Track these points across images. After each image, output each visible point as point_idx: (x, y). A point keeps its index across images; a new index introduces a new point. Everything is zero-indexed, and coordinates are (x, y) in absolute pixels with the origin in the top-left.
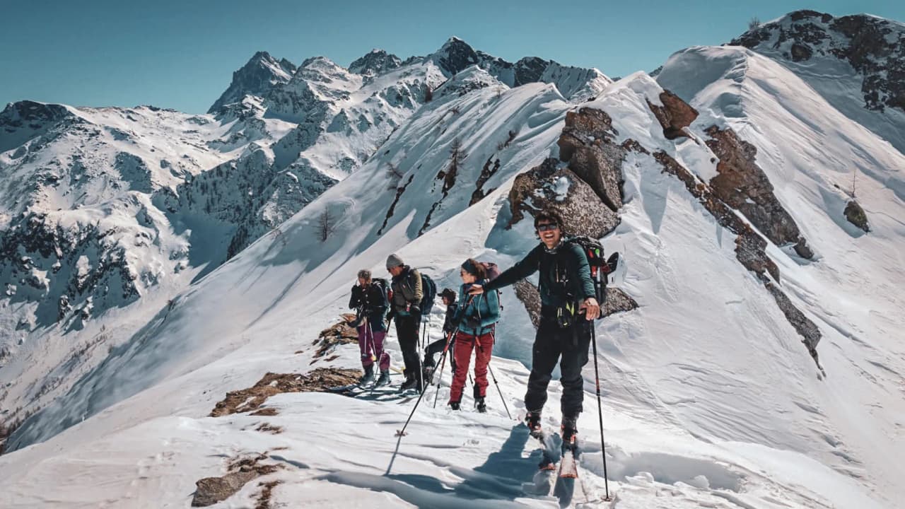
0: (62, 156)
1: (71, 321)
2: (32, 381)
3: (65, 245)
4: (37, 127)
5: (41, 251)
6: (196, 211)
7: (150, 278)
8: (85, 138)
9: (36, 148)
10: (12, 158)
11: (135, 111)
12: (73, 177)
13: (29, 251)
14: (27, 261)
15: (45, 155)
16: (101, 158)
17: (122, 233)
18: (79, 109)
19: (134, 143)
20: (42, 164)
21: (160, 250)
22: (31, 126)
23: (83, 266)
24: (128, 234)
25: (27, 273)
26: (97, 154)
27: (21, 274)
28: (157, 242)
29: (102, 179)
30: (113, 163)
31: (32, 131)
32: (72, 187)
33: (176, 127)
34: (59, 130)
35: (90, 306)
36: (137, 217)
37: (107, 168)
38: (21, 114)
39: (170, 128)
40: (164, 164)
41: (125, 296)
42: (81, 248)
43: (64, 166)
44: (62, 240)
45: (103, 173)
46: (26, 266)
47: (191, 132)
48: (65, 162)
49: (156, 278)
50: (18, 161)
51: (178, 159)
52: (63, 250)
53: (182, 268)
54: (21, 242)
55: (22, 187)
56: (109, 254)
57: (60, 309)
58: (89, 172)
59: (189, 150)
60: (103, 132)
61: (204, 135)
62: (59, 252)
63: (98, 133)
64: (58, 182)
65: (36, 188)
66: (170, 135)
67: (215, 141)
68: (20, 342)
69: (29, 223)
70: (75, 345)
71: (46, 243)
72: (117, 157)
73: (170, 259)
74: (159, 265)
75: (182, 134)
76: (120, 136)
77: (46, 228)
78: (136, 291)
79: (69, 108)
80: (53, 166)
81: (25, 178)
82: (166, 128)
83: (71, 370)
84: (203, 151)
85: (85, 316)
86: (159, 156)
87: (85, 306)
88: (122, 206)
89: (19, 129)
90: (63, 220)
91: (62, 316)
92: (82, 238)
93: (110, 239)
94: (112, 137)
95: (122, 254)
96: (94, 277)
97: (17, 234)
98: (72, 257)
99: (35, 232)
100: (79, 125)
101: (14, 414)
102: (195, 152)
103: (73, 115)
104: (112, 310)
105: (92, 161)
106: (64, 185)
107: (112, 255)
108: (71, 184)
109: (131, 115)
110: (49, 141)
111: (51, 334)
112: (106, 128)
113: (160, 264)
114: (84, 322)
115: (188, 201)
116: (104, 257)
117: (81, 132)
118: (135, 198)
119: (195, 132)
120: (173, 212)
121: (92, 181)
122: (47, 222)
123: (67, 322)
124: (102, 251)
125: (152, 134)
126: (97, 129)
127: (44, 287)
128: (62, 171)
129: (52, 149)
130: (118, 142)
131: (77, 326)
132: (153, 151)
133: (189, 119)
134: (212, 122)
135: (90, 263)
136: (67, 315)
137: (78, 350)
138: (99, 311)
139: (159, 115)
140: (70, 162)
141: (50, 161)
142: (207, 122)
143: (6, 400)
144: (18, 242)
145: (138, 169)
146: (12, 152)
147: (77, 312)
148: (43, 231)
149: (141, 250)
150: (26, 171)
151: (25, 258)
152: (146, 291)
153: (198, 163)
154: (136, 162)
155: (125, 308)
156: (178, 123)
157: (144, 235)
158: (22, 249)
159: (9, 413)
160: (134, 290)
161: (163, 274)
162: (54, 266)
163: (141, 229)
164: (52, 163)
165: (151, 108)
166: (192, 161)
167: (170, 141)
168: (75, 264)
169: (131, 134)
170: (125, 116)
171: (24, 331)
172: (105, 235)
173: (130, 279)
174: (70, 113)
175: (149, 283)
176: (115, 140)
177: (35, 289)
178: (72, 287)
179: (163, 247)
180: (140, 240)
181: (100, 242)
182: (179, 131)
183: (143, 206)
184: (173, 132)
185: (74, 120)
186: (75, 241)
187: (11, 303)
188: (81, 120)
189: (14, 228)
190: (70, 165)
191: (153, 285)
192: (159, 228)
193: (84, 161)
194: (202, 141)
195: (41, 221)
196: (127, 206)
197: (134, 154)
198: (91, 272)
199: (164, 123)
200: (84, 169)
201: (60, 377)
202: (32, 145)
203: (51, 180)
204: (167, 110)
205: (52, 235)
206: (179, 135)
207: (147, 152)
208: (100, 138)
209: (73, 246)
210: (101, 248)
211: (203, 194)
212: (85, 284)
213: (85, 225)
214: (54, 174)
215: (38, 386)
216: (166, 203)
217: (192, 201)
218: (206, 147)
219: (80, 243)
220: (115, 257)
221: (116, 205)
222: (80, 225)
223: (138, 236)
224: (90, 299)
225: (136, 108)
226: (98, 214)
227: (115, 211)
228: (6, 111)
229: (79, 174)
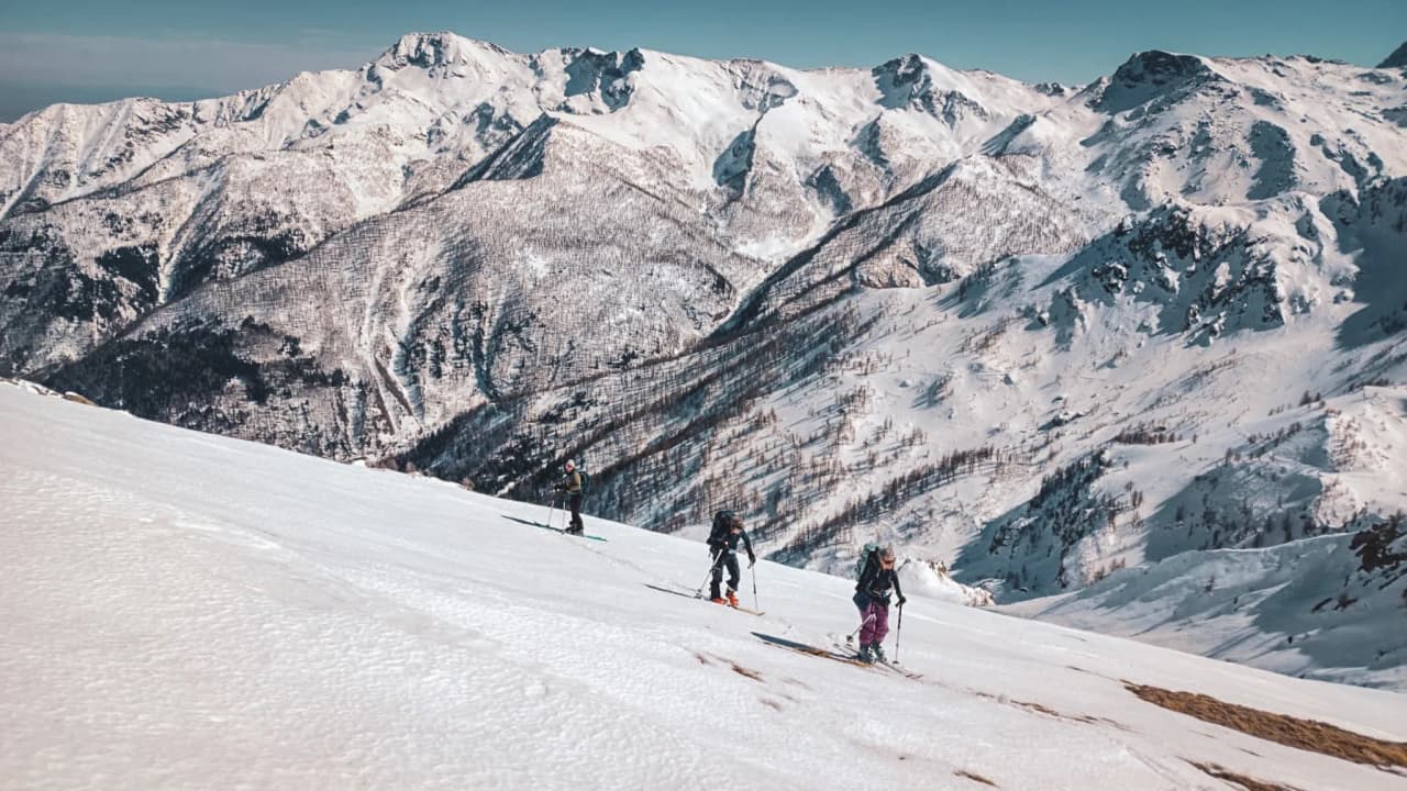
0: (1187, 122)
1: (1197, 335)
2: (1147, 389)
3: (1205, 247)
4: (1162, 82)
5: (1177, 250)
6: (1382, 226)
7: (1301, 304)
8: (1218, 100)
9: (1157, 109)
10: (1126, 119)
11: (1285, 63)
12: (1194, 147)
13: (1165, 248)
14: (1161, 259)
15: (1166, 118)
16: (1233, 128)
17: (1276, 243)
18: (1214, 60)
19: (1281, 109)
20: (1160, 129)
21: (1319, 270)
22: (1155, 82)
23: (1223, 274)
24: (1283, 246)
25: (1158, 272)
26: (1230, 121)
27: (1152, 272)
28: (1317, 260)
29: (1229, 154)
30: (1247, 134)
31: (1154, 88)
32: (1190, 161)
33: (1341, 87)
34: (1188, 89)
35: (1221, 321)
36: (1298, 225)
37: (1238, 141)
38: (1146, 67)
39: (1330, 88)
40: (1316, 140)
41: (1265, 319)
42: (1223, 254)
43: (1186, 135)
44: (1203, 241)
45: (1232, 146)
46: (1159, 264)
47: (1362, 94)
48: (1188, 129)
49: (1308, 305)
50: (1133, 123)
51: (1338, 135)
52: (1202, 251)
53: (1345, 299)
54: (1158, 237)
55: (1132, 156)
56: (1255, 265)
57: (1187, 318)
58: (1214, 144)
59: (1354, 121)
60: (1242, 93)
61: (1381, 99)
62: (1197, 254)
63: (1235, 94)
64: (1176, 153)
65: (1149, 158)
66: (1328, 97)
67: (1396, 110)
68: (1139, 345)
69: (1172, 218)
70: (1198, 362)
71: (1185, 242)
72: (1254, 127)
73: (1332, 284)
74: (1316, 289)
75: (1347, 97)
76: (1263, 98)
77: (1188, 225)
78: (1280, 317)
79: (1205, 61)
80: (1174, 134)
81: (1138, 146)
82: (1324, 88)
83: (1190, 390)
84: (1376, 123)
85: (1213, 332)
86: (1310, 129)
87: (1215, 321)
88: (1281, 210)
89: (1139, 85)
90: (1208, 218)
91: (1187, 327)
92: (1226, 242)
93: (1260, 249)
94: (1252, 100)
95: (1271, 268)
96: (1231, 289)
97: (1155, 227)
98: (1212, 261)
99: (1175, 228)
100: (1213, 83)
101: (1125, 419)
102: (1365, 124)
103: (1209, 70)
104: (1246, 331)
105: (1221, 130)
106: (1181, 157)
107: (1259, 268)
108: (1190, 156)
109: (1279, 68)
110: (1173, 102)
111: (1173, 343)
112: (1247, 88)
113: (1318, 290)
114: (1211, 339)
115: (1370, 213)
116: (1249, 268)
117: (1214, 92)
118: (1299, 200)
119: (1368, 94)
120: (1347, 224)
121: (1216, 156)
122: (1190, 219)
123: (1193, 334)
124: (1248, 261)
125: (1304, 95)
126: (1236, 89)
127: (1173, 290)
128: (1182, 140)
129: (1176, 113)
130: (1258, 107)
131: (1203, 342)
132: (1304, 121)
133: (1362, 76)
134: (1397, 81)
135: (1230, 272)
136: (1193, 327)
137: (1201, 369)
138: (1232, 328)
139: (1317, 68)
140: (1194, 129)
141: (1170, 126)
142: (1388, 80)
143: (1119, 401)
144: (1155, 237)
145: (1279, 144)
146: (1128, 113)
147: (1205, 326)
148: (1184, 228)
149: (1296, 268)
150: (1141, 137)
151: (1160, 255)
152: (1293, 318)
153: (1366, 142)
154: (1279, 136)
155: (1262, 333)
156: (1343, 79)
157: (1303, 249)
158: (1157, 243)
159: (1120, 416)
160: (1277, 315)
161: (1319, 301)
162: (1189, 269)
163: (1300, 241)
164: (1173, 129)
165: (1311, 60)
166: (1358, 139)
167: (1330, 107)
168: (1214, 271)
169: (1278, 97)
170: (1270, 69)
171: (1145, 335)
172: (1254, 243)
173: (1276, 301)
174: (1206, 68)
175: (1299, 310)
176: (1256, 104)
177: (1163, 291)
178: (1206, 297)
179: (1325, 268)
180: (1296, 254)
181: (1248, 250)
182: (1343, 92)
183: (1308, 211)
184: (1333, 93)
185: (1208, 77)
186: (1218, 244)
187: (1136, 301)
188: (1217, 77)
189: (1153, 221)
190: (1193, 133)
191: (1303, 312)
192: (1324, 243)
193: (1212, 130)
194: (1376, 108)
195: (1184, 216)
196: (1287, 209)
197: (1278, 125)
198: (1230, 283)
199: (1323, 80)
200: (1209, 139)
201: (1178, 394)
202: (1153, 105)
203: (1168, 150)
204: (1331, 62)
205: (1193, 234)
206: (1342, 98)
207: (1296, 123)
208: (1237, 101)
209: (1214, 249)
210: (1247, 258)
211: (1396, 205)
212: (1221, 296)
213: (1233, 227)
214: (1173, 143)
215: (1152, 397)
216: (1340, 211)
217: (1376, 212)
218: (1380, 117)
219: (1224, 247)
220: (1262, 271)
221: (1274, 207)
222: (1226, 226)
223: (1295, 249)
224: (1222, 314)
225: (1287, 59)
226: (1250, 215)
227: (1271, 214)
228: (1130, 62)
229: (1202, 143)
